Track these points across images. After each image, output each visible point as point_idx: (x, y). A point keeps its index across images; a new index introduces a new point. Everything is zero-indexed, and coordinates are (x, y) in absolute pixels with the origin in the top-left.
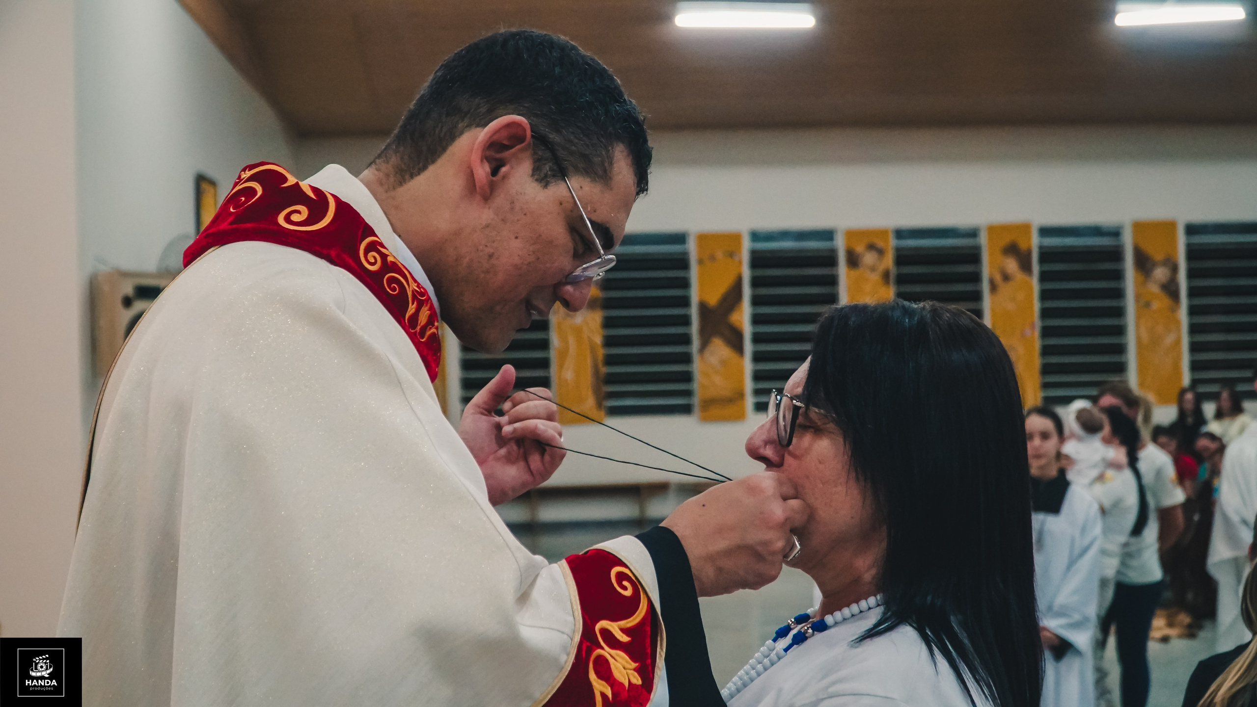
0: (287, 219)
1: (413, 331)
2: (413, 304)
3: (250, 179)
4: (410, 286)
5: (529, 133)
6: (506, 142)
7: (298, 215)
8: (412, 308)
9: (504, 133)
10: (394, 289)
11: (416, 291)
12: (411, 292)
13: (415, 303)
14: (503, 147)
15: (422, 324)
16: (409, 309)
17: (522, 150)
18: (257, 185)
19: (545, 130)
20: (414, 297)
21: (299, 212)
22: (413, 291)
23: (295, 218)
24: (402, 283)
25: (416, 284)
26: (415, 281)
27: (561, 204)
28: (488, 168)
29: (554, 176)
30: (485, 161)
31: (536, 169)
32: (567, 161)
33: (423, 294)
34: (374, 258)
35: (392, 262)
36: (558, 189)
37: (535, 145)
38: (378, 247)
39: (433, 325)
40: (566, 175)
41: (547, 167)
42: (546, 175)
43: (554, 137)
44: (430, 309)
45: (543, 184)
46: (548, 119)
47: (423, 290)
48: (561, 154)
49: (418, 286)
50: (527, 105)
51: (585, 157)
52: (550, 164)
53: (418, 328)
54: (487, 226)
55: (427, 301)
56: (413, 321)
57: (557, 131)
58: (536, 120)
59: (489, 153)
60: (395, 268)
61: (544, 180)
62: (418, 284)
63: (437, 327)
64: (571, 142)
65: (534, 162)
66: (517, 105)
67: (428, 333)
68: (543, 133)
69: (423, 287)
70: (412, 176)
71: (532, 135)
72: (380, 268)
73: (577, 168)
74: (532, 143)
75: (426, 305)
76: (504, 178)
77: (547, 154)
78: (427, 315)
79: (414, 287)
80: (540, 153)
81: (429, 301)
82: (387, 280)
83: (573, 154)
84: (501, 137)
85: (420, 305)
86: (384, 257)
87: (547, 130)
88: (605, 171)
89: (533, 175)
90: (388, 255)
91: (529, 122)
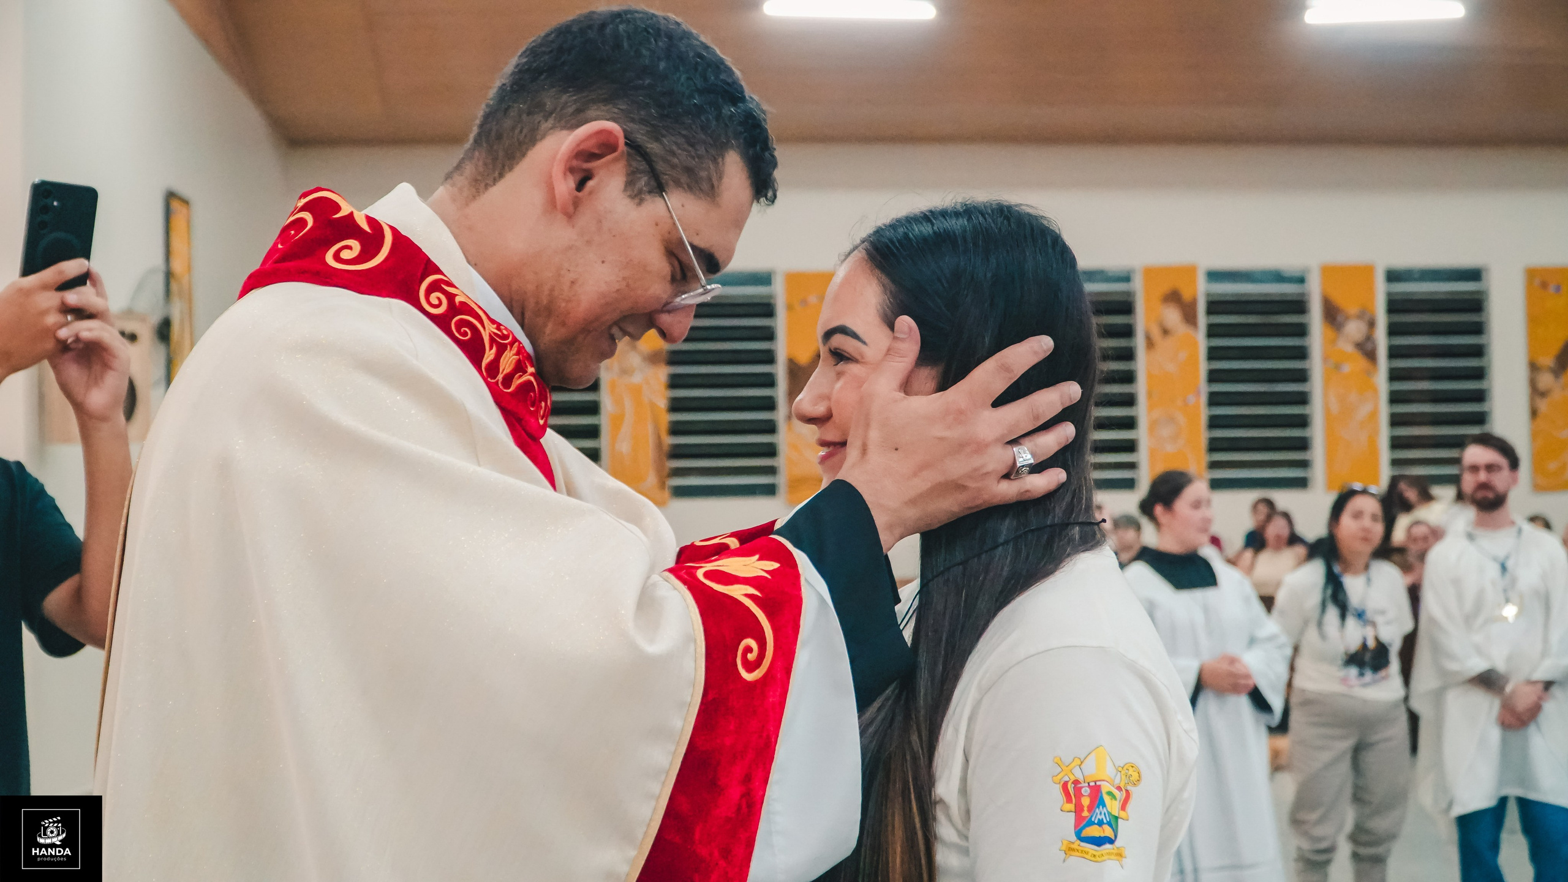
0: (337, 257)
1: (493, 381)
2: (491, 348)
4: (487, 328)
5: (622, 141)
6: (597, 151)
7: (349, 251)
8: (489, 355)
9: (593, 141)
10: (466, 334)
11: (495, 334)
12: (488, 335)
13: (494, 349)
14: (592, 156)
15: (505, 372)
16: (484, 358)
17: (616, 160)
18: (307, 216)
19: (641, 137)
20: (492, 341)
21: (349, 248)
22: (490, 335)
23: (346, 255)
24: (475, 326)
25: (495, 326)
26: (493, 321)
27: (657, 225)
28: (571, 183)
29: (650, 192)
30: (568, 174)
31: (630, 183)
32: (666, 174)
33: (505, 337)
34: (439, 299)
35: (461, 303)
36: (655, 207)
37: (629, 154)
38: (443, 286)
39: (525, 372)
40: (664, 191)
41: (643, 181)
42: (640, 192)
43: (653, 147)
44: (517, 354)
45: (637, 201)
46: (646, 126)
47: (505, 332)
48: (660, 166)
49: (498, 328)
50: (623, 107)
51: (689, 171)
52: (646, 178)
53: (500, 377)
54: (570, 248)
55: (512, 344)
56: (492, 369)
57: (657, 140)
58: (632, 126)
59: (575, 163)
60: (465, 308)
61: (637, 197)
62: (499, 326)
63: (532, 374)
64: (673, 154)
65: (628, 175)
66: (611, 106)
67: (517, 382)
68: (639, 140)
69: (506, 329)
70: (487, 186)
71: (626, 144)
72: (446, 311)
73: (678, 184)
74: (626, 152)
75: (511, 349)
76: (591, 193)
77: (643, 166)
78: (514, 361)
79: (492, 328)
80: (634, 164)
81: (517, 344)
82: (455, 323)
83: (673, 167)
84: (590, 145)
85: (501, 350)
86: (451, 297)
87: (644, 138)
88: (713, 187)
89: (625, 190)
90: (457, 295)
91: (621, 127)
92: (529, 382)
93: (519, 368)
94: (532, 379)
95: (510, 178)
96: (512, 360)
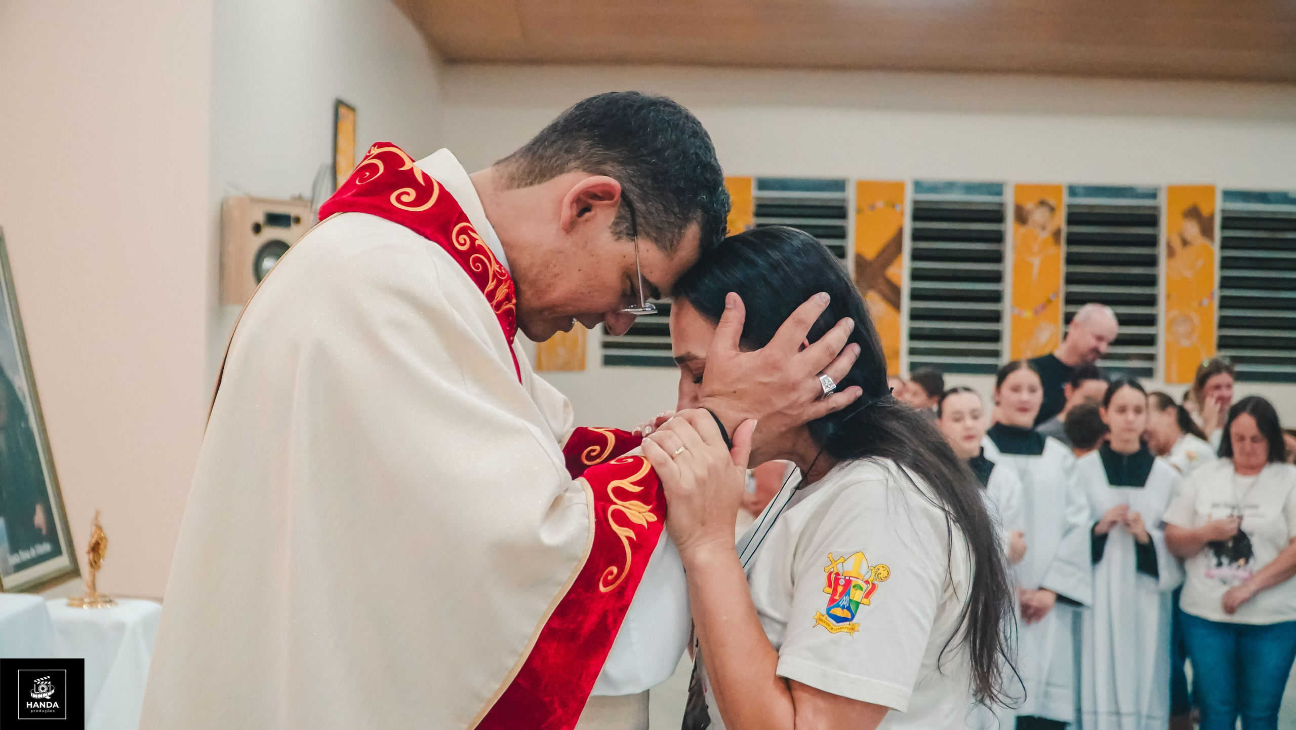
0: (398, 198)
2: (493, 281)
3: (375, 157)
4: (492, 269)
5: (618, 194)
6: (600, 195)
7: (407, 196)
8: (491, 286)
10: (478, 268)
11: (497, 271)
12: (492, 272)
13: (495, 281)
14: (595, 197)
15: (498, 299)
16: (489, 285)
17: (613, 206)
18: (379, 163)
19: (633, 197)
20: (494, 276)
21: (408, 194)
22: (494, 271)
23: (404, 198)
24: (485, 263)
25: (498, 266)
26: (498, 263)
27: (624, 257)
28: (575, 212)
29: (628, 234)
30: (575, 205)
31: (616, 224)
32: (641, 226)
33: (502, 275)
34: (465, 240)
35: (479, 245)
36: (626, 247)
37: (621, 205)
38: (469, 232)
39: (510, 302)
40: (637, 236)
41: (624, 226)
42: (620, 232)
43: (639, 205)
44: (508, 288)
45: (616, 237)
46: (639, 189)
47: (503, 271)
48: (640, 220)
49: (500, 268)
50: (628, 171)
51: (659, 229)
52: (627, 224)
53: (494, 302)
54: (562, 252)
55: (506, 281)
56: (490, 296)
57: (644, 201)
58: (628, 186)
59: (582, 197)
60: (481, 250)
61: (618, 235)
62: (500, 266)
63: (514, 305)
64: (651, 214)
65: (616, 218)
66: (620, 168)
67: (505, 307)
68: (631, 197)
69: (504, 269)
70: (519, 186)
71: (621, 196)
72: (469, 249)
73: (648, 235)
74: (620, 202)
75: (504, 285)
76: (586, 221)
77: (628, 216)
78: (506, 292)
79: (496, 267)
80: (623, 212)
81: (509, 281)
82: (473, 259)
83: (648, 223)
84: (596, 191)
85: (499, 283)
86: (473, 240)
87: (635, 197)
88: (672, 245)
89: (610, 228)
90: (477, 239)
91: (621, 184)
92: (511, 309)
93: (508, 298)
94: (513, 307)
95: (537, 188)
96: (503, 293)
